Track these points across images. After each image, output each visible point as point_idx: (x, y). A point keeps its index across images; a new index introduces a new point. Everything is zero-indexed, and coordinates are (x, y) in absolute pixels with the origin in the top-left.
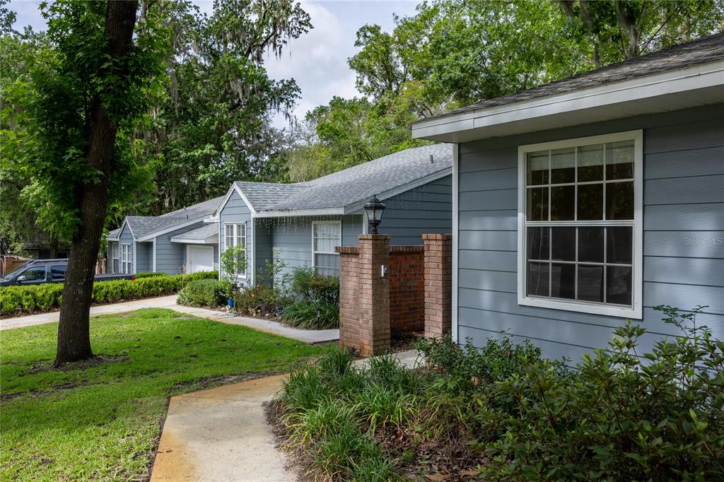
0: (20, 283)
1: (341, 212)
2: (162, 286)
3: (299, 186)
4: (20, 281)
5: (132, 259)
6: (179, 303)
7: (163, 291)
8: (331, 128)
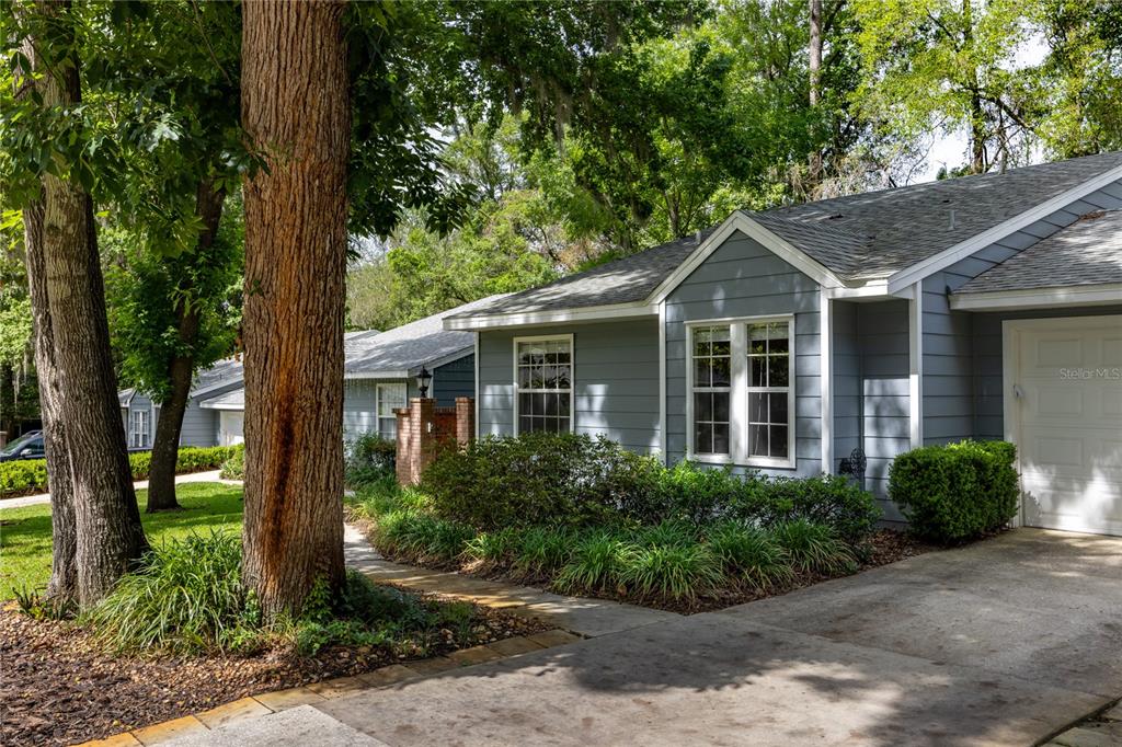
0: (25, 458)
1: (405, 375)
2: (196, 460)
3: (362, 343)
4: (24, 456)
5: (150, 430)
6: (223, 477)
7: (198, 466)
8: (407, 257)
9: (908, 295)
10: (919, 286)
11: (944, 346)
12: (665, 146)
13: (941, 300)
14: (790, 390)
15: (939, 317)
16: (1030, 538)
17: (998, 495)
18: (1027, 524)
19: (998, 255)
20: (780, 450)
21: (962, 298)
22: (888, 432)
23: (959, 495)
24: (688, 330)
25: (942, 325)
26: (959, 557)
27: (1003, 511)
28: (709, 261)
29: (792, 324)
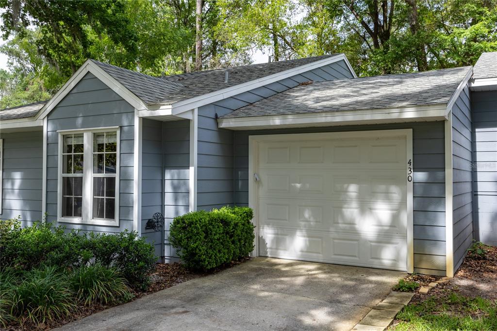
9: (188, 116)
10: (196, 111)
11: (213, 149)
12: (91, 36)
13: (212, 122)
14: (117, 176)
15: (210, 132)
16: (258, 265)
17: (240, 240)
18: (261, 255)
19: (252, 98)
20: (110, 215)
21: (225, 120)
22: (181, 203)
23: (212, 242)
24: (60, 136)
25: (212, 137)
26: (208, 282)
27: (243, 249)
28: (73, 92)
29: (118, 132)
